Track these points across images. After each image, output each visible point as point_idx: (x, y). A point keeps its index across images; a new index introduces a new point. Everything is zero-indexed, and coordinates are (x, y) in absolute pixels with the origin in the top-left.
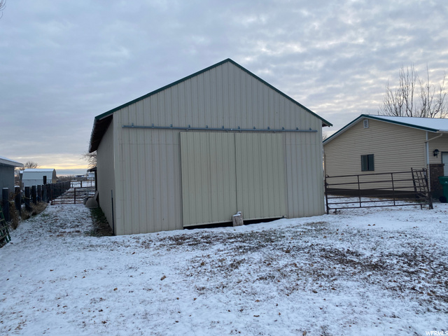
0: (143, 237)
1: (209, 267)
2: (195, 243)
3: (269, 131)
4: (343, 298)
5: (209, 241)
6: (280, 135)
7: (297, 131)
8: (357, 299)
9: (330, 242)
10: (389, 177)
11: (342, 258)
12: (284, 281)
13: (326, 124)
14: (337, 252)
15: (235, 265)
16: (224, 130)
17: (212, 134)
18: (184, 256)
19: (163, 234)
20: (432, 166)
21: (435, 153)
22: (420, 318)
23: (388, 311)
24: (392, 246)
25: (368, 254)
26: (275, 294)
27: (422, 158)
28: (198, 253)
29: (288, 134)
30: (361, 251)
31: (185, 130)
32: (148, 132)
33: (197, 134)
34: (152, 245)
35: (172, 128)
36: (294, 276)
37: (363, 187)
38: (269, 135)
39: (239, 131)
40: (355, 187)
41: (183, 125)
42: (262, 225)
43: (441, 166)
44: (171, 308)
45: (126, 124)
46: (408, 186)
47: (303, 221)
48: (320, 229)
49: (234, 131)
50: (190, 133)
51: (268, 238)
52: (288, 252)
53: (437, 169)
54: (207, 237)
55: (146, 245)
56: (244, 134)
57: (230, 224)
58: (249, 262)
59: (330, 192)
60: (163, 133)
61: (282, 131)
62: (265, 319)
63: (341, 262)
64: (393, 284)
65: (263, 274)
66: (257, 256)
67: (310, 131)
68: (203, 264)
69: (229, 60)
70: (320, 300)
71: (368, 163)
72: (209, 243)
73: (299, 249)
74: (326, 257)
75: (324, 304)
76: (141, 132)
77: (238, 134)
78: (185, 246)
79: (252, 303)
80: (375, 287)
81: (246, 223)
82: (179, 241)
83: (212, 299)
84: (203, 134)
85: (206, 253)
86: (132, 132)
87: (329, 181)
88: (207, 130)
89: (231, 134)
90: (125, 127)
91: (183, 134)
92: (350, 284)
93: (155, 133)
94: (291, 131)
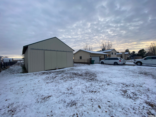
0: (35, 73)
1: (50, 78)
2: (47, 73)
3: (64, 51)
4: (75, 81)
5: (50, 73)
6: (66, 52)
7: (69, 52)
8: (77, 81)
9: (74, 71)
10: (84, 60)
11: (75, 74)
12: (65, 79)
13: (74, 51)
14: (75, 73)
15: (55, 77)
16: (54, 51)
17: (52, 51)
18: (44, 76)
19: (40, 72)
20: (90, 58)
21: (90, 56)
22: (87, 83)
23: (82, 83)
24: (84, 72)
25: (80, 73)
26: (63, 82)
27: (89, 57)
28: (48, 75)
29: (67, 52)
30: (79, 73)
31: (46, 50)
32: (37, 50)
33: (48, 51)
34: (37, 74)
35: (43, 50)
36: (67, 78)
37: (80, 62)
38: (64, 52)
39: (58, 51)
40: (78, 62)
41: (45, 49)
42: (62, 69)
43: (91, 58)
44: (40, 87)
45: (31, 48)
46: (86, 62)
47: (69, 68)
48: (72, 69)
49: (57, 51)
50: (47, 51)
51: (63, 71)
52: (66, 74)
53: (91, 59)
54: (50, 72)
55: (36, 75)
56: (59, 52)
57: (55, 69)
58: (58, 76)
59: (74, 63)
60: (40, 50)
61: (66, 51)
62: (60, 87)
63: (75, 75)
64: (83, 78)
65: (61, 78)
66: (60, 75)
67: (71, 52)
68: (48, 78)
69: (56, 37)
70: (71, 82)
71: (81, 58)
72: (51, 73)
73: (68, 73)
74: (73, 74)
75: (72, 83)
76: (35, 50)
77: (57, 52)
78: (45, 74)
79: (58, 84)
80: (80, 79)
81: (59, 69)
82: (43, 73)
83: (50, 84)
84: (50, 51)
85: (49, 75)
86: (33, 50)
87: (74, 61)
88: (51, 50)
89: (56, 52)
90: (31, 49)
91: (45, 51)
92: (76, 78)
94: (68, 52)
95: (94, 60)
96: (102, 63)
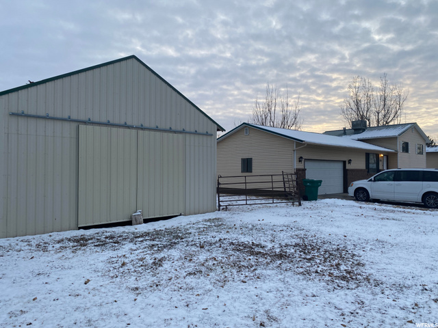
0: (35, 239)
1: (130, 266)
2: (102, 244)
3: (170, 131)
4: (266, 285)
6: (181, 136)
7: (196, 133)
8: (281, 285)
9: (235, 236)
10: (269, 179)
11: (251, 249)
12: (212, 274)
13: (220, 129)
14: (245, 246)
15: (158, 263)
16: (126, 126)
17: (114, 130)
18: (97, 258)
19: (57, 236)
20: (298, 170)
21: (300, 159)
22: (332, 295)
23: (309, 292)
24: (285, 238)
25: (270, 245)
26: (210, 287)
27: (289, 164)
29: (188, 136)
30: (263, 243)
31: (85, 123)
32: (41, 123)
33: (97, 128)
34: (50, 248)
35: (69, 120)
36: (219, 270)
37: (249, 187)
38: (171, 135)
39: (142, 128)
40: (242, 187)
41: (82, 118)
42: (161, 223)
43: (304, 170)
44: (114, 311)
45: (14, 111)
46: (279, 186)
47: (200, 217)
48: (219, 225)
49: (137, 128)
50: (90, 127)
51: (176, 237)
52: (202, 247)
53: (300, 173)
54: (112, 237)
55: (42, 247)
56: (147, 132)
57: (129, 223)
58: (169, 258)
59: (221, 191)
60: (58, 124)
61: (183, 132)
62: (213, 311)
63: (252, 253)
64: (301, 270)
65: (190, 270)
66: (175, 253)
67: (207, 134)
68: (124, 264)
69: (133, 57)
70: (252, 288)
71: (247, 165)
72: (117, 242)
73: (211, 244)
74: (238, 250)
75: (258, 292)
76: (32, 122)
77: (141, 132)
79: (193, 298)
80: (289, 273)
81: (146, 221)
82: (82, 242)
83: (153, 298)
84: (104, 129)
85: (120, 253)
86: (22, 121)
87: (221, 180)
88: (108, 124)
89: (134, 131)
90: (13, 114)
91: (82, 127)
92: (269, 272)
93: (50, 124)
94: (190, 133)
95: (321, 181)
96: (362, 196)
